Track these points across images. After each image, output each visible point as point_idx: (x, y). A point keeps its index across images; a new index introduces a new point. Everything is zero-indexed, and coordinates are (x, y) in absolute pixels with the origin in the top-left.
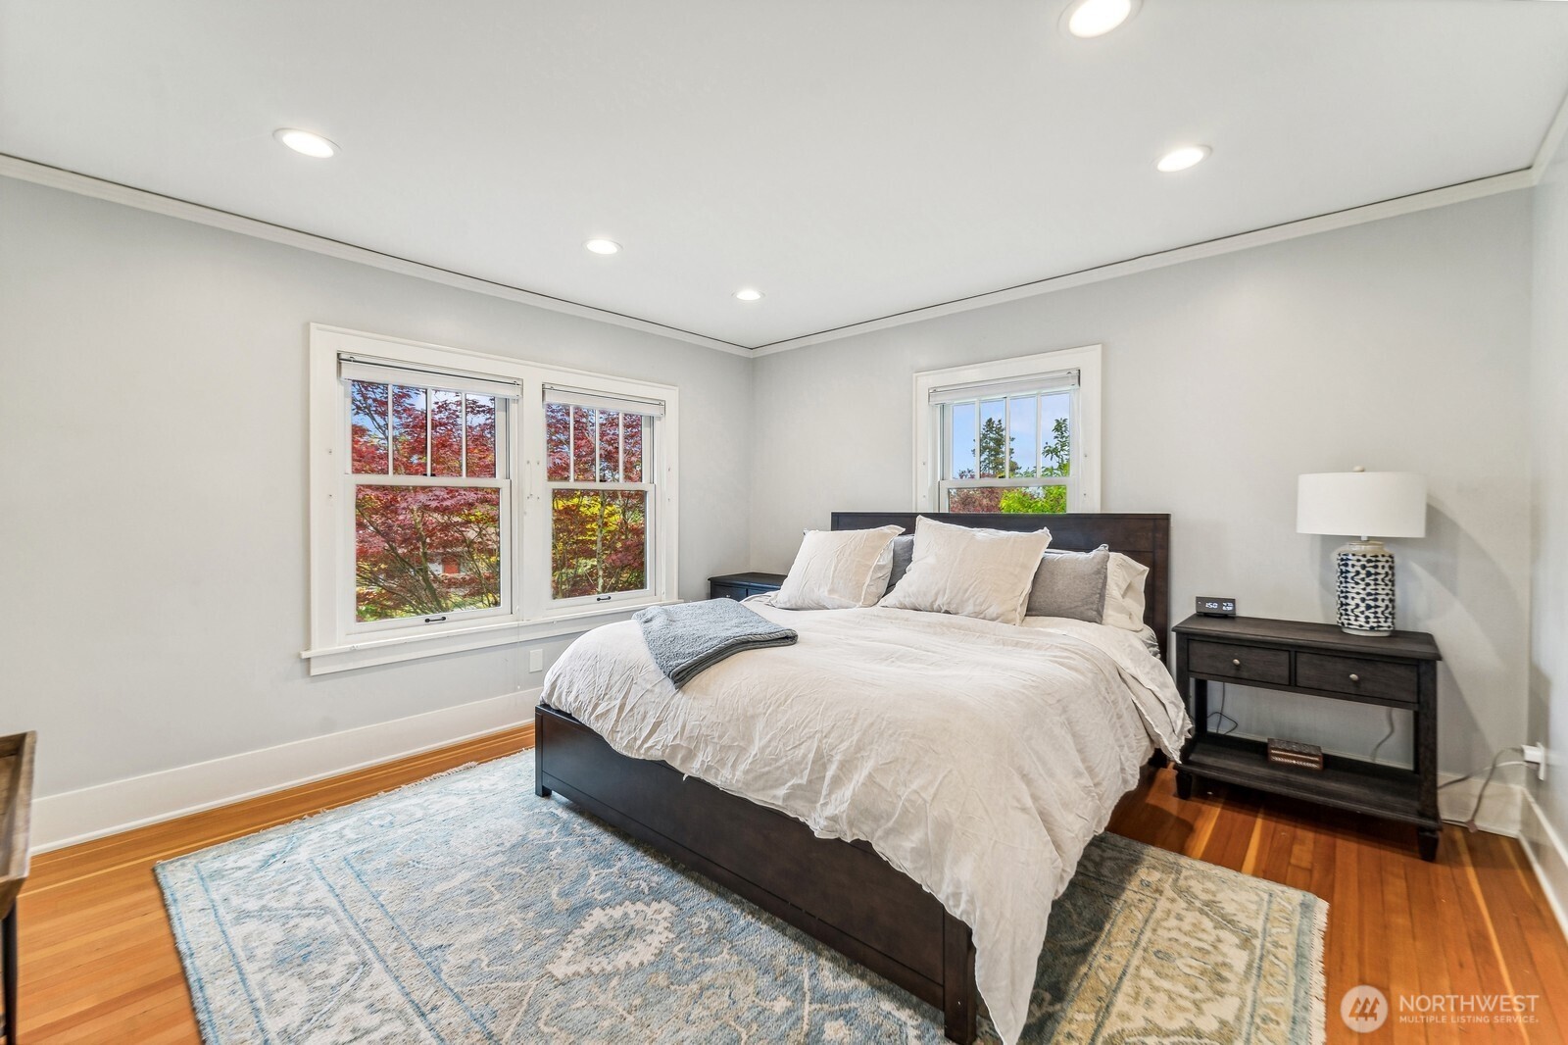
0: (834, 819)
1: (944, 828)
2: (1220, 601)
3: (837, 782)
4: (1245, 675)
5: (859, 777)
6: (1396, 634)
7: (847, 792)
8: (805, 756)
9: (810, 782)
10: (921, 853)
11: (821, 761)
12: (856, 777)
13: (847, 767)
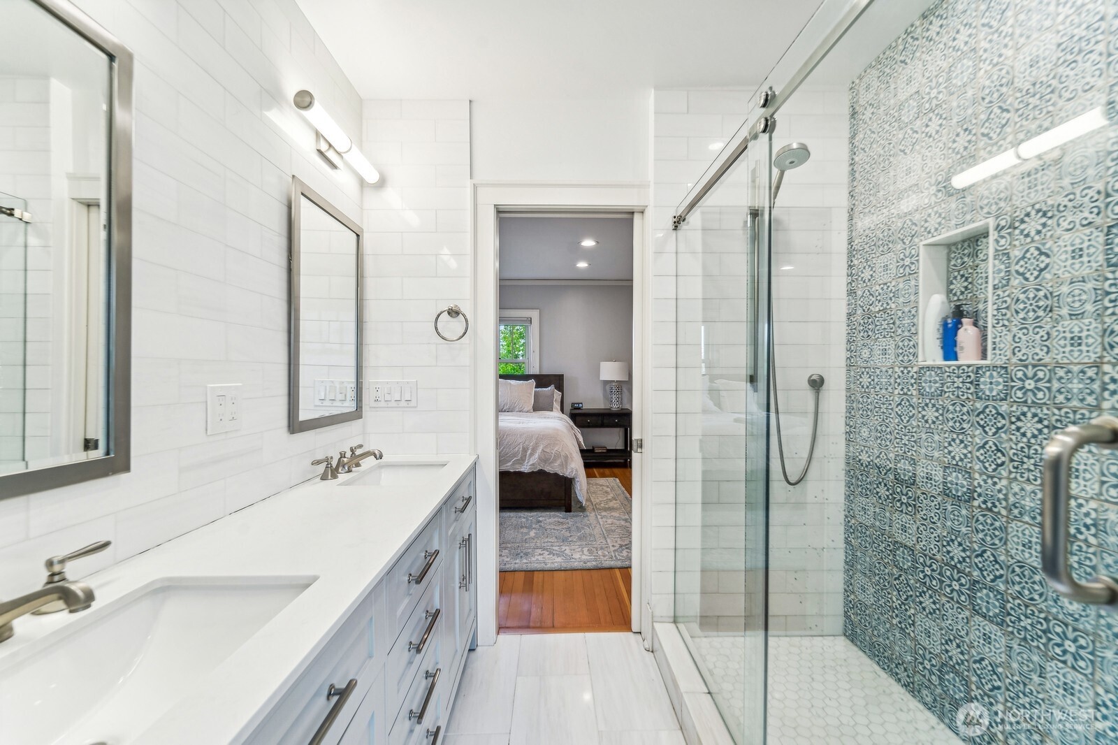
0: (533, 465)
1: (566, 457)
2: (578, 404)
3: (531, 455)
4: (591, 425)
5: (539, 451)
6: (622, 409)
7: (536, 456)
8: (518, 450)
9: (521, 457)
10: (561, 465)
11: (525, 450)
12: (538, 451)
13: (534, 450)
